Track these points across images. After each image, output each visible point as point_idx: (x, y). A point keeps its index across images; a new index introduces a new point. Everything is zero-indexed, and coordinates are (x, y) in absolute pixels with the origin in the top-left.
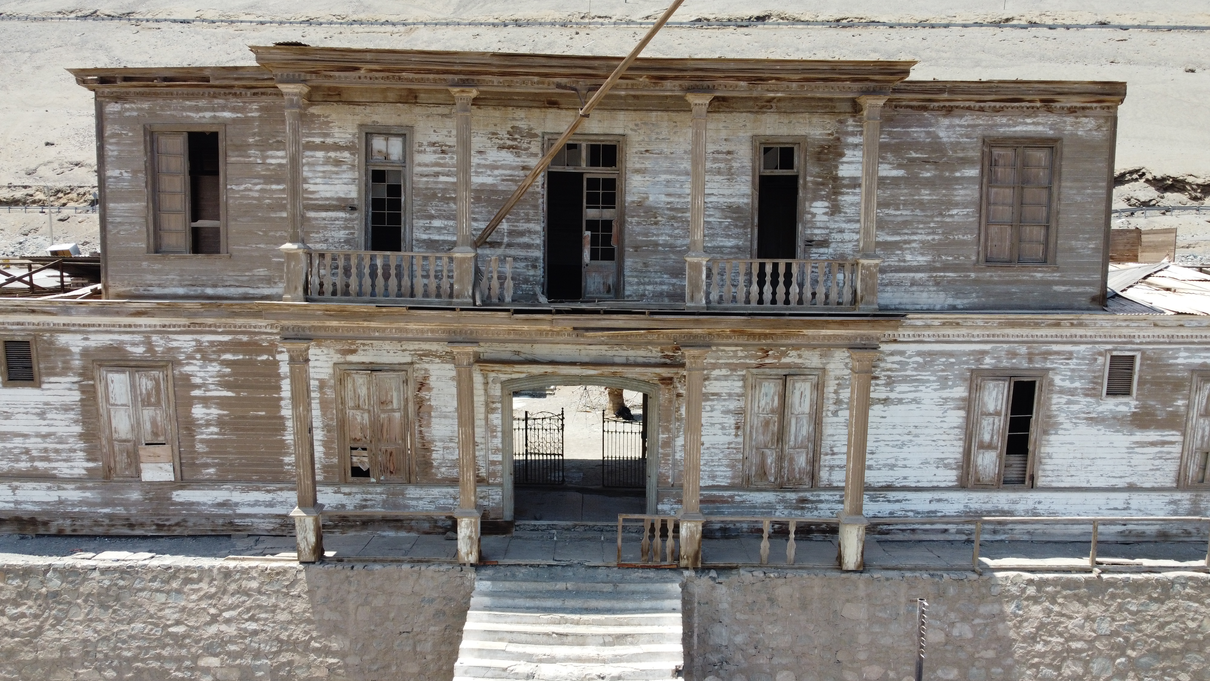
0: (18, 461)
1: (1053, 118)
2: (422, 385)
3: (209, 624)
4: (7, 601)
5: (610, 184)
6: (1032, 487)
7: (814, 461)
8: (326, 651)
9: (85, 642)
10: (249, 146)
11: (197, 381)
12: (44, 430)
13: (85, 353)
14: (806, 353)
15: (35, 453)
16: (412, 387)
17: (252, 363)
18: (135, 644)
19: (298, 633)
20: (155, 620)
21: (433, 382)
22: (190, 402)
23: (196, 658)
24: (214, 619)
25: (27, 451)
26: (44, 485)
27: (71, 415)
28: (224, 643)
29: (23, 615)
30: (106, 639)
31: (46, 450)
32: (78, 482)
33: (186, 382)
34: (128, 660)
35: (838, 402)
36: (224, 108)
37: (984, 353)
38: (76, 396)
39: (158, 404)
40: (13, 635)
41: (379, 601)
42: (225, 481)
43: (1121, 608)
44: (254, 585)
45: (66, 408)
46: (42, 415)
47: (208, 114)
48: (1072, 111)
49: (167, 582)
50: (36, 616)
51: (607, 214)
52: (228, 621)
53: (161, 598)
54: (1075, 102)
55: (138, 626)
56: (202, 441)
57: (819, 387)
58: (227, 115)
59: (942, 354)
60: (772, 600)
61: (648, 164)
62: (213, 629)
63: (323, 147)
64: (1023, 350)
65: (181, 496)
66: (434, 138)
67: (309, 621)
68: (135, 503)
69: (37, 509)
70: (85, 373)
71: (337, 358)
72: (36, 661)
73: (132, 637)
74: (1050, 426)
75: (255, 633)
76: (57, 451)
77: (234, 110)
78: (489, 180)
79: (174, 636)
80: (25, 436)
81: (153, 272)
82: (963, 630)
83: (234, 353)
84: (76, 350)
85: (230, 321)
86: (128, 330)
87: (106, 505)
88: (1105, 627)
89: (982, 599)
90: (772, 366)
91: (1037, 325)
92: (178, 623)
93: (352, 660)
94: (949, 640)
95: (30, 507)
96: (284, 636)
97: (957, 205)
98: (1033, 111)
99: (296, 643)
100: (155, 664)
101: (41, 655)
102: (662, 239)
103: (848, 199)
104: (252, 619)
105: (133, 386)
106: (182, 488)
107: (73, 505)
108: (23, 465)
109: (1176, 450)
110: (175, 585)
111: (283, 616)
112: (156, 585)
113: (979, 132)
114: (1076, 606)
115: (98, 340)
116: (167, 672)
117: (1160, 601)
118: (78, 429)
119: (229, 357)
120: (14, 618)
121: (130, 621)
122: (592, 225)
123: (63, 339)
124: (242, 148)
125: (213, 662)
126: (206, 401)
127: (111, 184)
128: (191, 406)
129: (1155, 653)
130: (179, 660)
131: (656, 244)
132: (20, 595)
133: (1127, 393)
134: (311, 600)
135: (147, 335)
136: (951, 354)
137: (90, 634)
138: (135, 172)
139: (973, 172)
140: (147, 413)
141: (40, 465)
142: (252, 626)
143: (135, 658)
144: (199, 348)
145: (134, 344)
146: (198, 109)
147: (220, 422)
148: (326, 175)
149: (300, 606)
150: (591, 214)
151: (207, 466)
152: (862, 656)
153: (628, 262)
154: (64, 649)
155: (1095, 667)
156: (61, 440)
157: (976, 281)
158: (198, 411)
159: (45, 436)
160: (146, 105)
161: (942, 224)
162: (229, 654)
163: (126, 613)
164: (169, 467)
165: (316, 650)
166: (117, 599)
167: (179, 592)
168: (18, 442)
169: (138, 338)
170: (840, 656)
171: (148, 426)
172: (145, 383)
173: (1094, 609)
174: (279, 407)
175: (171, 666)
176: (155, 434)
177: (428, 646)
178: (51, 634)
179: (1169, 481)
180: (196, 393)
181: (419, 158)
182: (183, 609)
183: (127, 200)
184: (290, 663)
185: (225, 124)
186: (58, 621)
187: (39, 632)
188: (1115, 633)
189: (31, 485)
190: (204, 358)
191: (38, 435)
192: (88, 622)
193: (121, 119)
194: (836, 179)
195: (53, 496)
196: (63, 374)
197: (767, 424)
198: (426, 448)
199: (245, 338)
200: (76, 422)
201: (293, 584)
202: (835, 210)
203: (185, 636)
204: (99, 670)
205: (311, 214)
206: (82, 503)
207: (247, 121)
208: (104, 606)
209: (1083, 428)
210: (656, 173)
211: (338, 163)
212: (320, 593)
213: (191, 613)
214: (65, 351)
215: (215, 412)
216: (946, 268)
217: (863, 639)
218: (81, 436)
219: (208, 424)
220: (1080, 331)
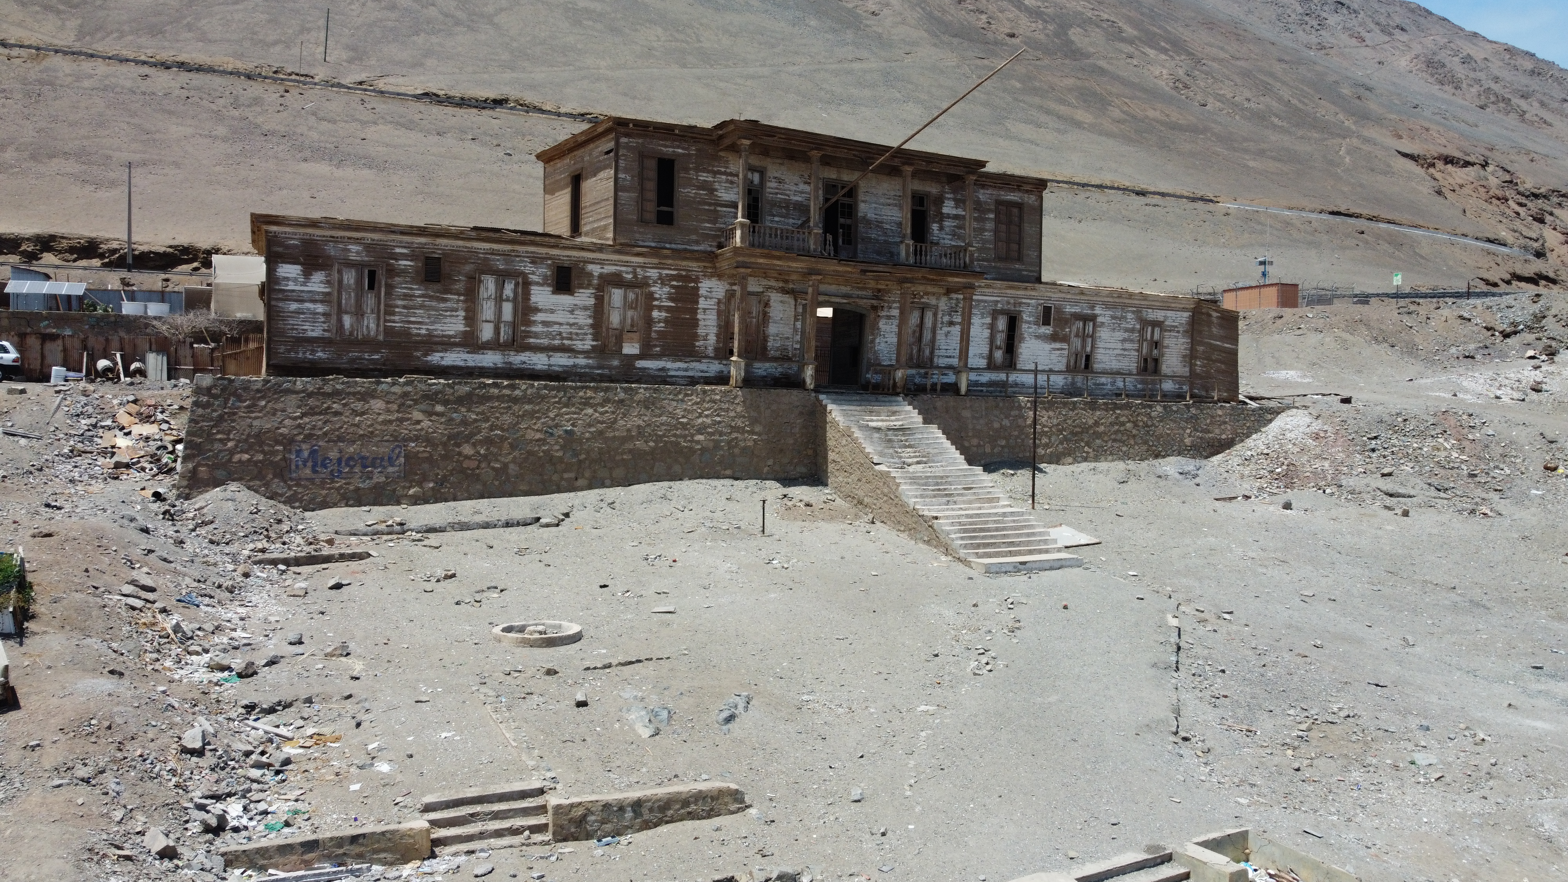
0: (554, 339)
1: (1021, 194)
2: (767, 305)
3: (698, 417)
4: (598, 404)
5: (850, 206)
6: (1015, 369)
7: (932, 353)
8: (752, 432)
9: (639, 426)
10: (691, 169)
11: (657, 296)
12: (572, 321)
13: (601, 276)
14: (931, 297)
15: (564, 335)
16: (762, 305)
17: (686, 287)
18: (664, 428)
19: (739, 423)
20: (672, 415)
21: (772, 303)
22: (651, 308)
23: (692, 436)
24: (700, 416)
25: (560, 334)
26: (567, 355)
27: (588, 313)
28: (705, 427)
29: (607, 412)
30: (649, 425)
31: (571, 333)
32: (586, 353)
33: (651, 296)
34: (660, 436)
35: (942, 323)
36: (678, 147)
37: (997, 302)
38: (592, 301)
39: (635, 308)
40: (602, 423)
41: (774, 407)
42: (665, 356)
43: (1060, 413)
44: (718, 397)
45: (585, 308)
46: (572, 312)
47: (671, 150)
48: (1027, 191)
49: (676, 395)
50: (613, 413)
51: (849, 222)
52: (707, 416)
53: (674, 404)
54: (1028, 187)
55: (664, 418)
56: (656, 331)
57: (935, 315)
58: (680, 151)
59: (982, 301)
60: (935, 408)
61: (867, 198)
62: (700, 420)
63: (725, 173)
64: (1012, 301)
65: (641, 364)
66: (776, 175)
67: (744, 417)
68: (616, 367)
69: (560, 369)
70: (600, 288)
71: (728, 287)
72: (614, 437)
73: (662, 424)
74: (1022, 339)
75: (720, 422)
76: (577, 334)
77: (683, 149)
78: (800, 199)
79: (682, 423)
80: (561, 324)
81: (640, 233)
82: (1006, 422)
83: (678, 281)
84: (596, 274)
85: (679, 263)
86: (626, 264)
87: (599, 368)
88: (1055, 422)
89: (1012, 408)
90: (917, 303)
91: (1018, 288)
92: (683, 417)
93: (764, 437)
94: (1002, 427)
95: (557, 369)
96: (733, 424)
97: (986, 230)
98: (1013, 190)
99: (739, 427)
100: (673, 439)
101: (617, 434)
102: (873, 236)
103: (947, 223)
104: (718, 415)
105: (625, 297)
106: (641, 359)
107: (581, 368)
108: (557, 342)
109: (1066, 352)
110: (680, 397)
111: (732, 414)
112: (671, 397)
113: (994, 197)
114: (1044, 412)
115: (609, 269)
116: (679, 443)
117: (1072, 410)
118: (590, 321)
119: (674, 283)
120: (602, 414)
121: (660, 416)
122: (843, 226)
123: (590, 267)
124: (687, 170)
125: (701, 437)
126: (660, 308)
127: (621, 182)
128: (652, 310)
129: (1072, 433)
130: (685, 437)
131: (870, 238)
132: (604, 401)
133: (1049, 324)
134: (745, 405)
135: (635, 268)
136: (985, 301)
137: (641, 423)
138: (633, 177)
139: (992, 216)
140: (630, 313)
141: (566, 342)
142: (718, 419)
143: (664, 435)
144: (660, 277)
145: (627, 273)
146: (666, 146)
147: (666, 321)
148: (726, 188)
149: (739, 409)
150: (842, 221)
151: (656, 346)
152: (970, 434)
153: (859, 246)
154: (629, 430)
155: (1053, 439)
156: (580, 328)
157: (995, 267)
158: (655, 314)
159: (571, 325)
160: (640, 141)
161: (982, 239)
162: (708, 433)
163: (657, 411)
164: (637, 345)
165: (748, 432)
166: (653, 404)
167: (682, 400)
168: (556, 328)
169: (630, 269)
170: (963, 434)
171: (629, 321)
172: (631, 296)
173: (1051, 413)
174: (696, 313)
175: (681, 440)
176: (632, 326)
177: (797, 430)
178: (622, 422)
179: (1063, 368)
180: (656, 303)
181: (769, 184)
182: (685, 410)
183: (628, 191)
184: (736, 438)
185: (679, 155)
186: (625, 415)
187: (615, 421)
188: (1058, 424)
189: (559, 354)
190: (662, 283)
191: (568, 324)
192: (639, 416)
193: (627, 147)
194: (942, 214)
195: (570, 362)
196: (587, 288)
197: (914, 332)
198: (765, 340)
199: (684, 273)
200: (590, 317)
201: (735, 397)
202: (941, 228)
203: (688, 424)
204: (646, 442)
205: (719, 209)
206: (587, 366)
207: (689, 155)
208: (647, 408)
209: (1033, 341)
210: (871, 203)
211: (732, 182)
212: (748, 402)
213: (689, 412)
214: (590, 275)
215: (664, 314)
216: (983, 260)
217: (970, 426)
218: (592, 326)
219: (659, 322)
220: (1033, 293)
